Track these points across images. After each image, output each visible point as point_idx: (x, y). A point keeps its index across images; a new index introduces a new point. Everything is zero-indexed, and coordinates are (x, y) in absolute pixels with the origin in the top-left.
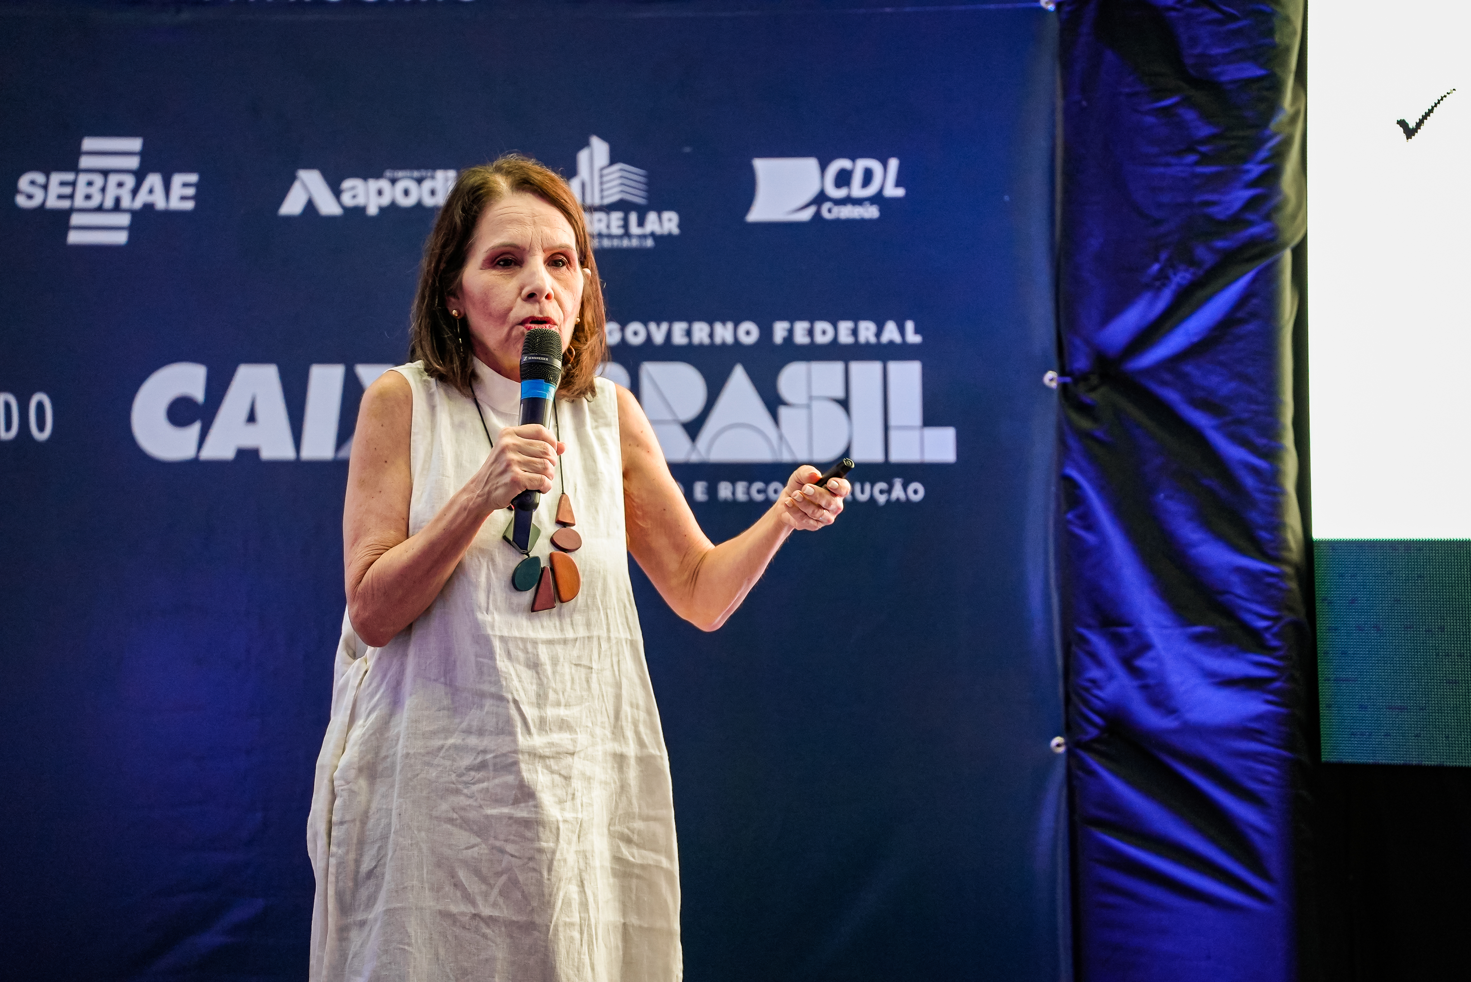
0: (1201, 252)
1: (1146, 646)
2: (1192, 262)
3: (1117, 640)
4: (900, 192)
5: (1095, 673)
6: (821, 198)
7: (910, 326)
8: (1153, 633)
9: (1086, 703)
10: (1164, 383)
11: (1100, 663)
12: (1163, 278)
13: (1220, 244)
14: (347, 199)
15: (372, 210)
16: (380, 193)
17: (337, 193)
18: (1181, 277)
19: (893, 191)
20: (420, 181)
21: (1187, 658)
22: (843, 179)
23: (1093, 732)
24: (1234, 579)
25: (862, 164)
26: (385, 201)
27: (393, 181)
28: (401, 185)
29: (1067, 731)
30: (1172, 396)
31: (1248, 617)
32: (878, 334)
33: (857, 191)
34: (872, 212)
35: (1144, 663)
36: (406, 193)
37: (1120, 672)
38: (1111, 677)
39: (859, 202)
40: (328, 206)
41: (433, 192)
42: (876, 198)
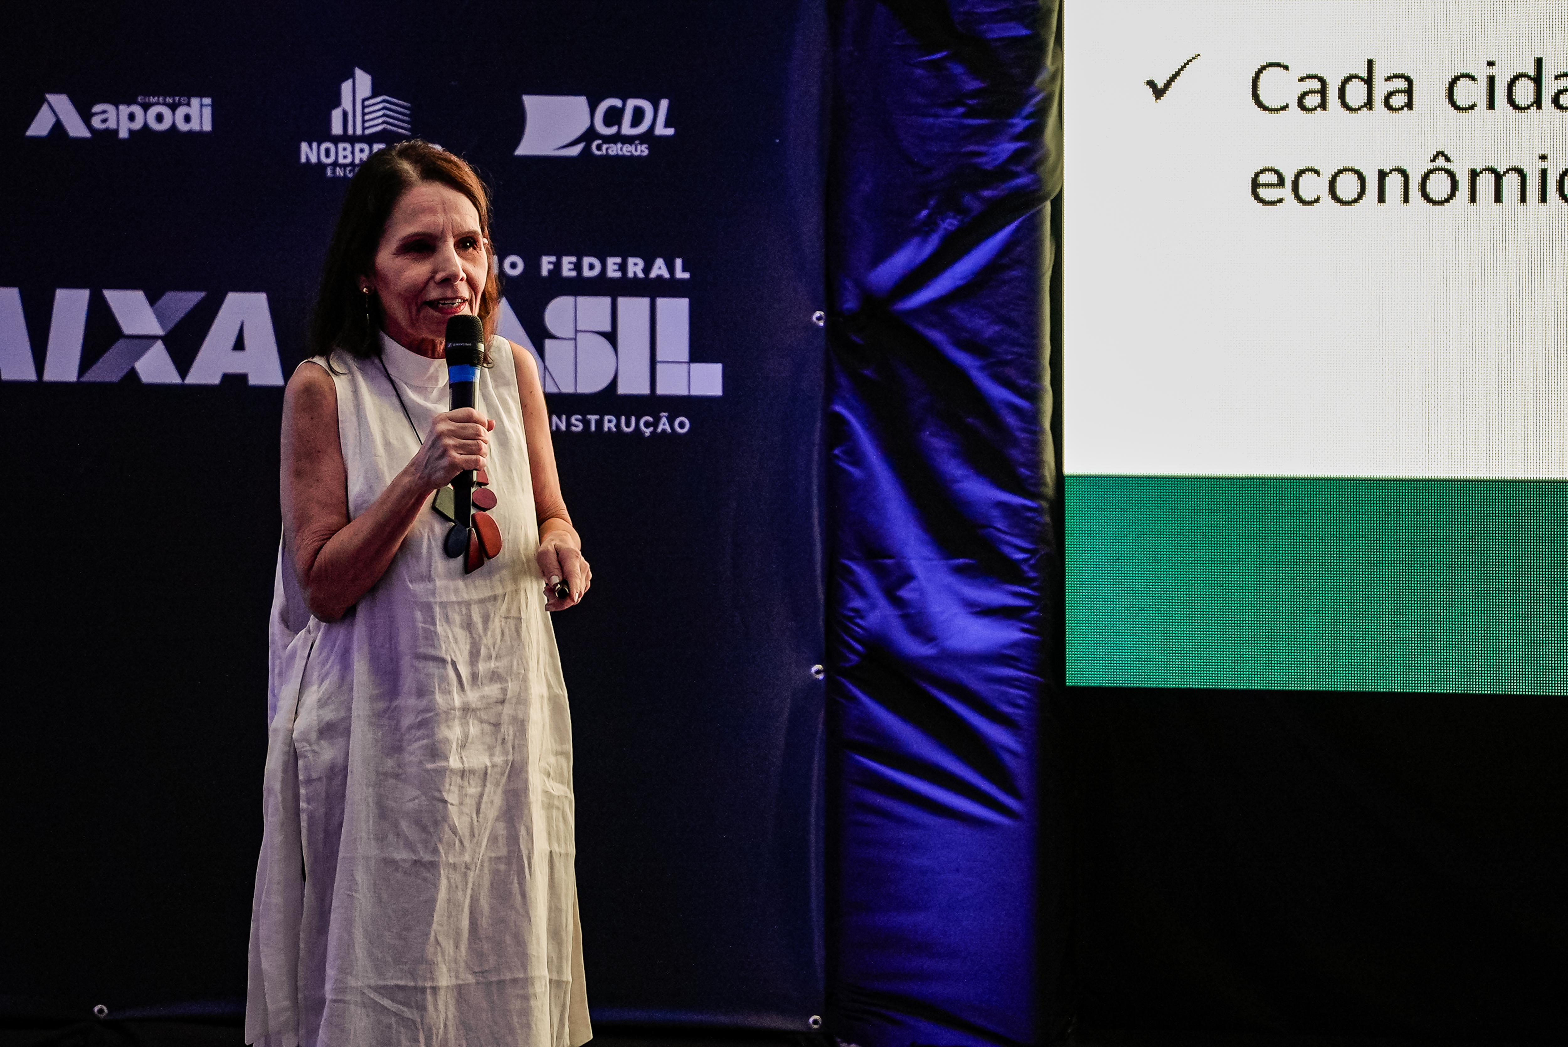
0: (969, 201)
1: (909, 577)
2: (961, 210)
3: (880, 573)
4: (670, 131)
5: (858, 603)
6: (590, 135)
7: (679, 262)
8: (917, 566)
9: (849, 631)
10: (933, 326)
11: (863, 593)
12: (931, 224)
13: (987, 193)
15: (123, 135)
16: (132, 117)
17: (86, 117)
18: (949, 224)
19: (661, 130)
20: (173, 107)
21: (949, 589)
22: (613, 117)
23: (856, 659)
24: (995, 513)
25: (631, 103)
26: (137, 125)
27: (146, 107)
28: (153, 111)
29: (826, 659)
30: (936, 336)
31: (1007, 550)
32: (647, 270)
33: (627, 129)
34: (642, 150)
35: (905, 593)
36: (159, 118)
37: (882, 602)
38: (874, 607)
39: (629, 140)
40: (76, 128)
41: (187, 118)
42: (648, 137)
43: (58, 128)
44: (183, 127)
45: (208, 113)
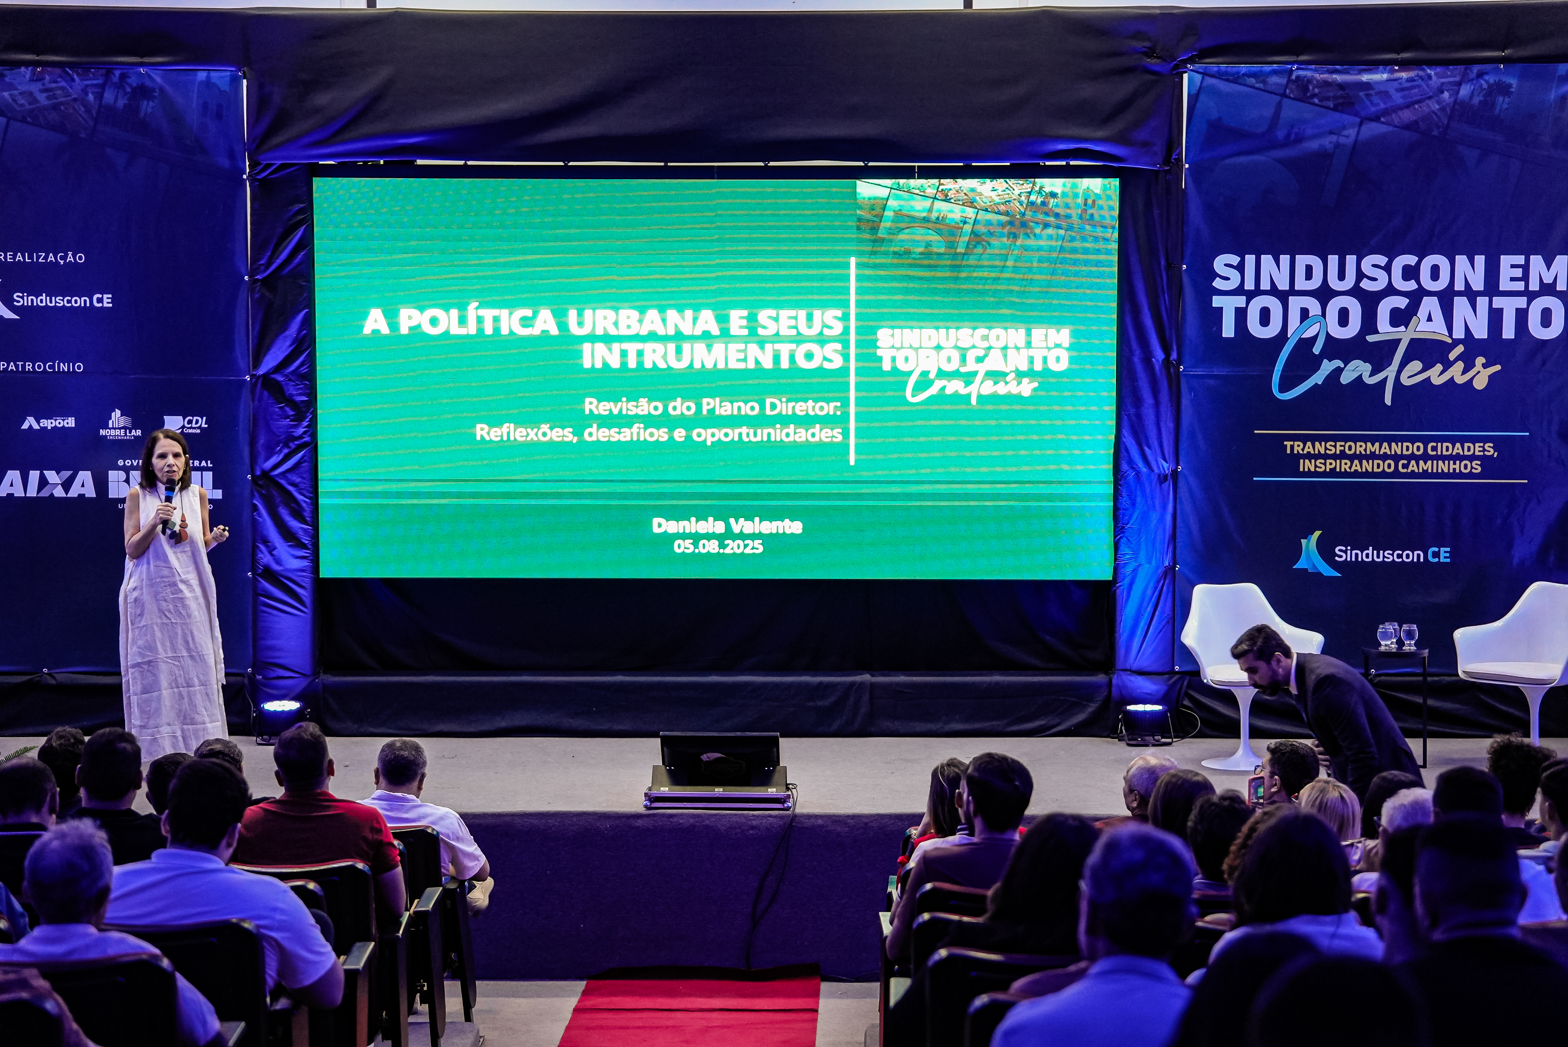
0: (291, 445)
1: (275, 548)
2: (289, 447)
3: (267, 547)
4: (206, 426)
5: (261, 555)
6: (183, 427)
7: (209, 462)
8: (277, 545)
9: (259, 563)
10: (281, 479)
11: (262, 553)
12: (281, 451)
13: (296, 443)
14: (41, 425)
15: (49, 428)
16: (52, 423)
17: (39, 423)
18: (286, 451)
19: (204, 426)
20: (63, 420)
21: (287, 551)
22: (190, 422)
23: (260, 571)
24: (300, 530)
25: (195, 418)
26: (53, 425)
27: (56, 420)
28: (58, 421)
29: (253, 571)
30: (283, 482)
31: (303, 541)
32: (200, 464)
33: (194, 425)
34: (198, 431)
35: (274, 553)
36: (60, 423)
37: (268, 555)
38: (265, 556)
39: (195, 428)
40: (36, 426)
41: (68, 423)
42: (200, 427)
43: (31, 426)
44: (66, 426)
45: (73, 422)
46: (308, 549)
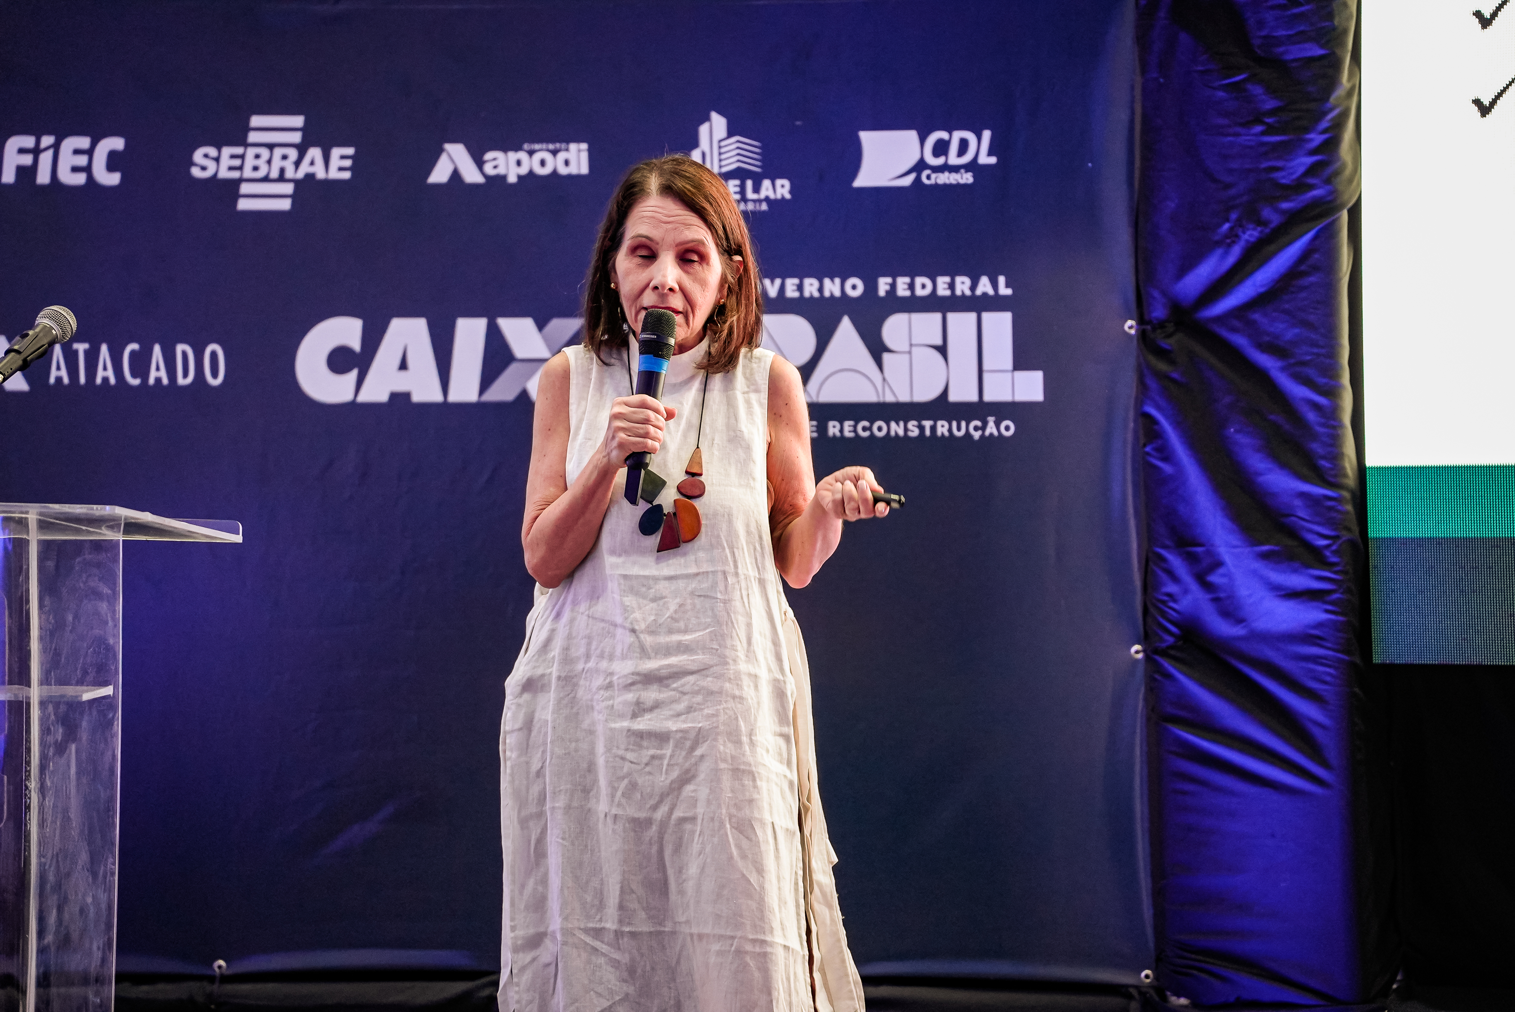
0: (1267, 213)
1: (1218, 564)
2: (1260, 222)
3: (1192, 559)
4: (993, 160)
5: (1172, 588)
6: (921, 166)
7: (1002, 280)
8: (1225, 553)
9: (1164, 614)
10: (1234, 330)
11: (1176, 579)
12: (1233, 237)
13: (1285, 205)
14: (489, 169)
15: (512, 179)
16: (519, 163)
17: (480, 163)
18: (1250, 235)
19: (985, 159)
20: (555, 153)
21: (1256, 574)
22: (941, 148)
23: (1170, 640)
24: (1297, 502)
25: (958, 135)
26: (524, 170)
27: (531, 153)
28: (538, 157)
29: (1145, 639)
30: (1240, 340)
31: (1310, 537)
32: (973, 288)
33: (953, 159)
34: (967, 178)
35: (1214, 578)
36: (543, 163)
37: (1194, 587)
38: (1186, 591)
39: (955, 169)
40: (472, 175)
41: (567, 163)
42: (973, 166)
43: (456, 175)
44: (563, 171)
45: (584, 157)
46: (1326, 564)
